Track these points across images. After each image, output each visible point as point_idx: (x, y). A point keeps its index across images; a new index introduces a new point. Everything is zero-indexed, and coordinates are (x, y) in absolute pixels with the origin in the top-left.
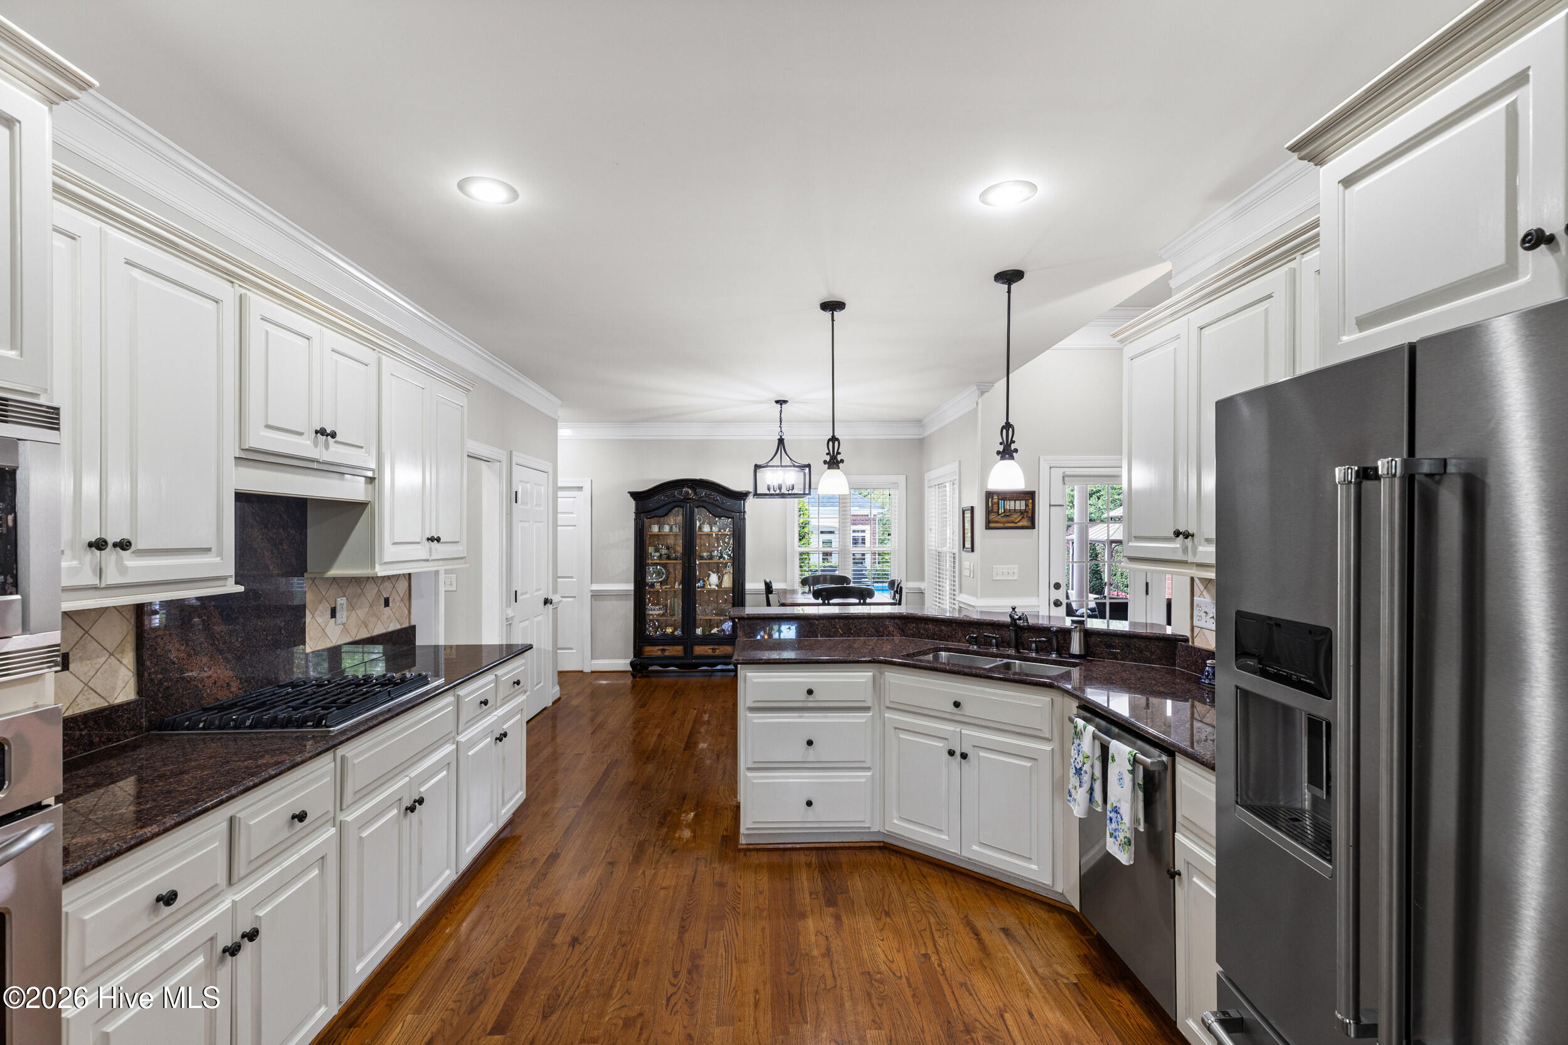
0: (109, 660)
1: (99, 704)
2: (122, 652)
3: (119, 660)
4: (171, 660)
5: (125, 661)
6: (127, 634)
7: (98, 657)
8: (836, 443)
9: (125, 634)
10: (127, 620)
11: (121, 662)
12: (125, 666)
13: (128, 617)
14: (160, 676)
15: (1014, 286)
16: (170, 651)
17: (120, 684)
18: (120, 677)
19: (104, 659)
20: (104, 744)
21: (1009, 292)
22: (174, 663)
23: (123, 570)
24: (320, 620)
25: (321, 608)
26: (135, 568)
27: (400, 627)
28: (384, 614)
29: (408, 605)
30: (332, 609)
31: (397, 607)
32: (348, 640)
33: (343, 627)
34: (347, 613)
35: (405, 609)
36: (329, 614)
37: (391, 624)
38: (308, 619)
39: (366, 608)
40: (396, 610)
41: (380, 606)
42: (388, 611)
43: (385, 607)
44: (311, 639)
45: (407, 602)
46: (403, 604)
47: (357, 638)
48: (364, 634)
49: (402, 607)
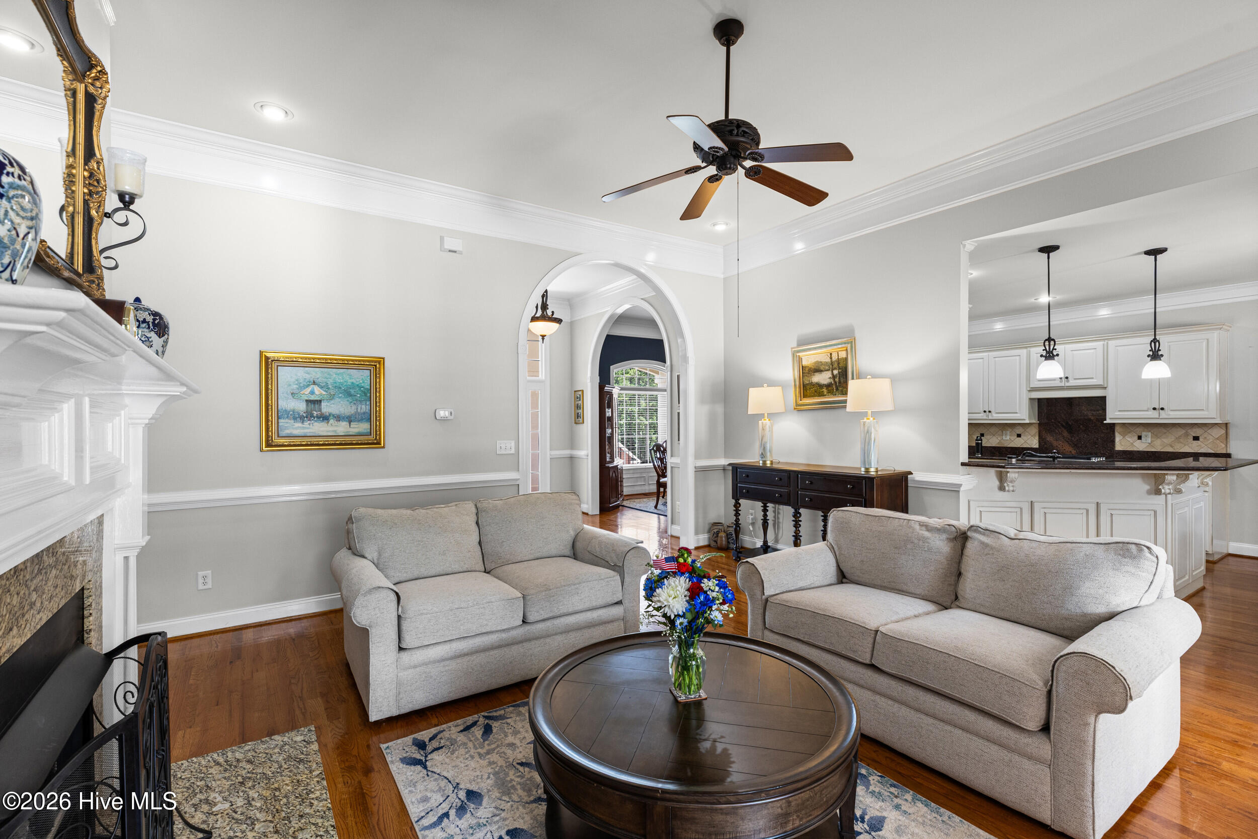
0: (1031, 437)
1: (1028, 446)
2: (1035, 436)
4: (1047, 440)
6: (1036, 432)
7: (1028, 435)
8: (1157, 343)
11: (1034, 438)
13: (1037, 428)
14: (1043, 443)
15: (1051, 254)
16: (1047, 438)
17: (1034, 443)
18: (1034, 441)
21: (1048, 258)
23: (993, 416)
24: (1129, 439)
25: (1130, 435)
26: (995, 416)
27: (1213, 452)
28: (1192, 443)
29: (1225, 442)
30: (1139, 436)
31: (1210, 442)
32: (1153, 450)
33: (1148, 444)
34: (1152, 439)
35: (1221, 444)
36: (1136, 438)
37: (1202, 449)
38: (1118, 437)
39: (1171, 439)
40: (1208, 443)
41: (1187, 439)
42: (1198, 442)
43: (1193, 440)
44: (1122, 445)
45: (1223, 440)
46: (1218, 441)
47: (1162, 451)
48: (1169, 449)
49: (1216, 443)
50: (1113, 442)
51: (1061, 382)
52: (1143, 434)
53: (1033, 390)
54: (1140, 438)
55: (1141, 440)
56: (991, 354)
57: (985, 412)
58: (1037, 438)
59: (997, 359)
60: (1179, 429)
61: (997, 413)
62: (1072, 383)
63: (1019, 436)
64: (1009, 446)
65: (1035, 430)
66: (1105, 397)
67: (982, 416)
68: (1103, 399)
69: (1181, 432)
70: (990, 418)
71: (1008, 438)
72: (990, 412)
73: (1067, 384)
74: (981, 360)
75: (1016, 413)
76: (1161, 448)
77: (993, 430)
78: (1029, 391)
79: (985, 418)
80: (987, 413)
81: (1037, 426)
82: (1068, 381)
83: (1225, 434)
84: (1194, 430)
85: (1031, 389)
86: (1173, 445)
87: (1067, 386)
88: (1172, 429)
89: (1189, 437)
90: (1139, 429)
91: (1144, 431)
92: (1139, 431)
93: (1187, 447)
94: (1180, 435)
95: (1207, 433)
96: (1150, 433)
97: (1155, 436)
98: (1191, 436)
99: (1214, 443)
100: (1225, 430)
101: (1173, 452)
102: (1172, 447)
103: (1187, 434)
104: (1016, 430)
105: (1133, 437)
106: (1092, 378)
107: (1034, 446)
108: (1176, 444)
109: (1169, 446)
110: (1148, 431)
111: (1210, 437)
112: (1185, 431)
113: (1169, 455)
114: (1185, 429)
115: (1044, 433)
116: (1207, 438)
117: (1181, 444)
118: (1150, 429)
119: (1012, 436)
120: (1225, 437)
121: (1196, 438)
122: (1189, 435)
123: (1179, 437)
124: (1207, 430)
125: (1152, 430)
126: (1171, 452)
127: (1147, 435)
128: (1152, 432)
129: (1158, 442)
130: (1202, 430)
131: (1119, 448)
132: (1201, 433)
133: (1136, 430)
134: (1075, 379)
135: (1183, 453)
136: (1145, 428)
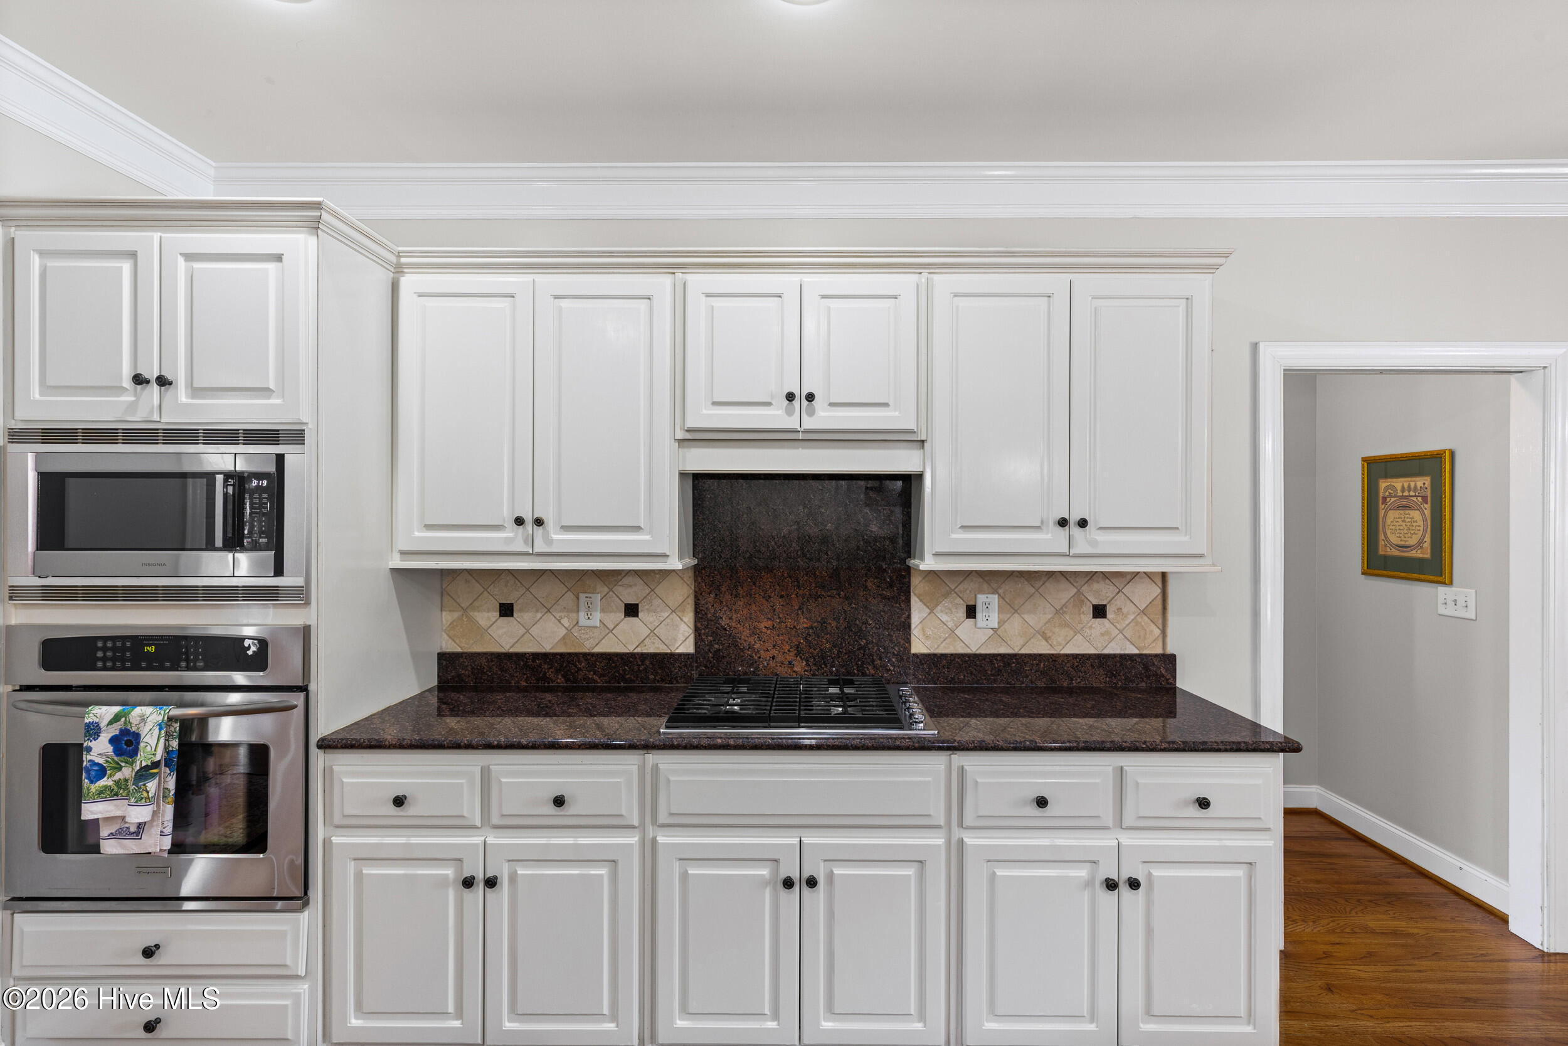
0: (671, 616)
1: (662, 649)
2: (683, 611)
3: (679, 617)
4: (722, 626)
5: (686, 619)
6: (688, 597)
7: (662, 611)
9: (686, 596)
10: (688, 585)
11: (681, 620)
12: (685, 622)
13: (688, 583)
14: (710, 638)
16: (721, 618)
17: (681, 638)
18: (681, 632)
19: (666, 614)
20: (658, 681)
22: (725, 629)
23: (549, 541)
24: (945, 618)
25: (946, 603)
26: (561, 540)
27: (1136, 651)
28: (1091, 627)
29: (1160, 621)
30: (968, 607)
31: (1129, 621)
32: (1003, 650)
33: (992, 632)
34: (1001, 616)
35: (1153, 627)
36: (962, 612)
37: (1111, 644)
38: (918, 613)
39: (1045, 614)
40: (1125, 625)
41: (1082, 615)
42: (1103, 624)
43: (1094, 617)
44: (927, 637)
45: (1157, 617)
46: (1145, 618)
47: (1023, 651)
48: (1040, 647)
49: (1143, 624)
50: (906, 626)
51: (790, 413)
52: (981, 599)
53: (696, 438)
54: (971, 612)
55: (974, 617)
56: (542, 279)
57: (519, 521)
58: (689, 617)
59: (564, 303)
60: (1064, 584)
61: (566, 528)
62: (823, 418)
63: (632, 610)
64: (597, 650)
65: (682, 593)
66: (920, 476)
67: (496, 540)
68: (910, 483)
69: (1066, 593)
70: (540, 547)
71: (597, 617)
72: (539, 522)
73: (809, 423)
74: (503, 304)
75: (637, 529)
76: (1021, 641)
77: (542, 591)
78: (682, 442)
79: (520, 546)
80: (529, 525)
81: (689, 577)
82: (811, 413)
83: (1160, 597)
84: (1095, 586)
85: (688, 436)
86: (1049, 634)
87: (806, 432)
88: (1047, 584)
89: (1084, 609)
90: (968, 586)
91: (981, 592)
92: (968, 592)
93: (1079, 637)
94: (1064, 601)
95: (1123, 595)
96: (994, 599)
97: (1009, 607)
98: (1088, 603)
99: (1137, 623)
100: (1160, 585)
101: (1053, 655)
102: (1046, 639)
103: (1079, 599)
104: (620, 589)
105: (954, 610)
106: (886, 405)
107: (681, 650)
108: (1057, 630)
109: (1041, 638)
110: (989, 593)
111: (1128, 608)
112: (1076, 590)
113: (1042, 665)
114: (1075, 584)
115: (710, 599)
116: (1123, 610)
117: (1067, 629)
118: (995, 586)
119: (603, 610)
120: (1160, 607)
121: (1099, 612)
122: (1083, 601)
123: (1062, 608)
124: (1122, 586)
125: (1000, 591)
126: (1049, 655)
127: (989, 604)
128: (999, 595)
129: (1015, 625)
130: (1112, 588)
131: (919, 646)
132: (1109, 599)
133: (961, 587)
134: (831, 405)
135: (1075, 656)
136: (985, 586)
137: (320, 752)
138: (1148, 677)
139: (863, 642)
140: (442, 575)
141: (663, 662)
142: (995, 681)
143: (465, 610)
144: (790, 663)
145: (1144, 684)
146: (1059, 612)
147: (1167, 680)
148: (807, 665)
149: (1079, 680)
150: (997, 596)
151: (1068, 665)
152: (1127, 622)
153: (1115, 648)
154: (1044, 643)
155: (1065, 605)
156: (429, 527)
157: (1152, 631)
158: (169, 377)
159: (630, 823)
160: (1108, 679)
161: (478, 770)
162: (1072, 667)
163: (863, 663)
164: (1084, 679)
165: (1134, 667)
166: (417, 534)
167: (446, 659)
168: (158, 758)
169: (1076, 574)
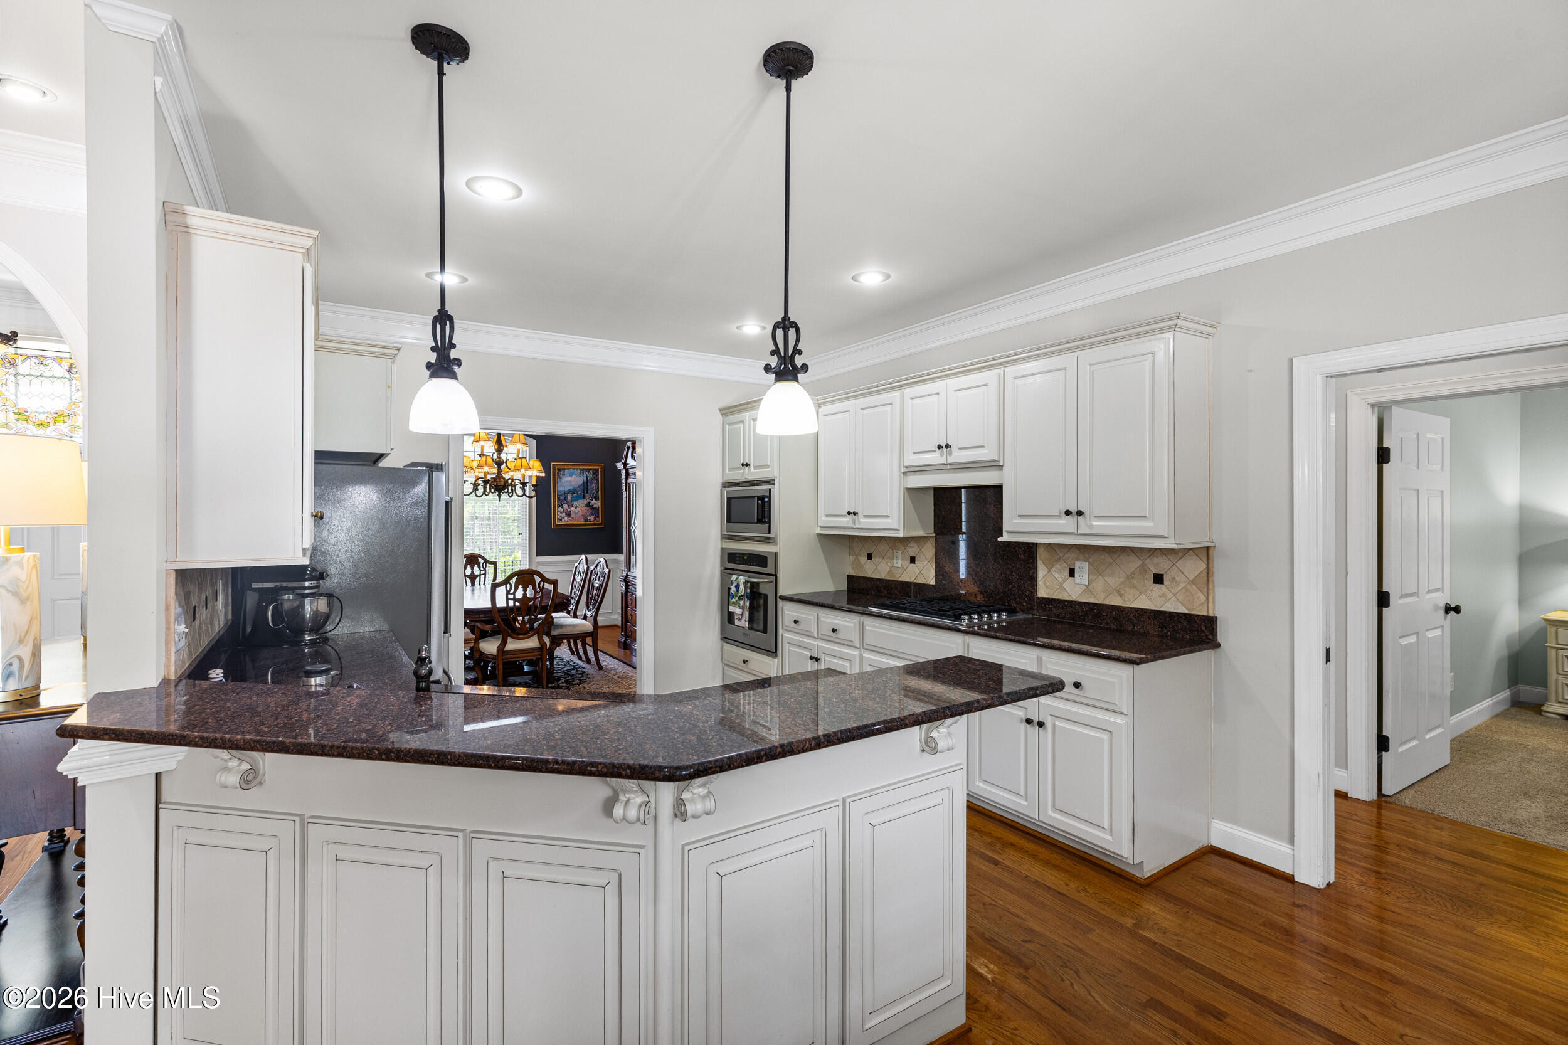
0: (927, 564)
1: (923, 581)
2: (931, 560)
4: (945, 571)
5: (933, 566)
6: (934, 554)
7: (924, 561)
9: (932, 551)
10: (934, 548)
11: (931, 565)
12: (933, 568)
13: (934, 546)
14: (941, 577)
16: (944, 567)
17: (931, 576)
18: (931, 572)
22: (947, 573)
23: (859, 522)
24: (1057, 576)
25: (1058, 566)
26: (863, 522)
27: (1186, 611)
28: (1152, 589)
29: (1206, 590)
30: (1070, 569)
31: (1181, 588)
32: (1092, 600)
33: (1085, 587)
34: (1091, 577)
35: (1200, 594)
36: (1067, 572)
37: (1167, 603)
38: (1042, 572)
39: (1119, 577)
40: (1177, 591)
41: (1145, 581)
42: (1161, 588)
43: (1154, 583)
44: (1047, 587)
45: (1203, 586)
46: (1194, 587)
47: (1105, 603)
48: (1116, 601)
49: (1192, 591)
50: (1033, 579)
51: (941, 455)
52: (1078, 565)
53: (909, 471)
54: (1072, 573)
55: (1074, 576)
56: (857, 401)
57: (849, 512)
58: (933, 563)
59: (864, 411)
60: (1133, 558)
61: (866, 516)
63: (913, 559)
64: (900, 579)
65: (931, 549)
66: (1002, 486)
67: (846, 521)
69: (1134, 563)
70: (858, 525)
71: (900, 563)
72: (855, 512)
73: (951, 460)
74: (847, 415)
75: (888, 517)
76: (1104, 595)
77: (883, 547)
78: (905, 473)
79: (851, 525)
80: (853, 514)
81: (934, 543)
82: (950, 454)
83: (1205, 571)
84: (1156, 560)
85: (906, 470)
86: (1123, 592)
87: (951, 464)
88: (1121, 557)
89: (1147, 576)
90: (1071, 555)
91: (1078, 560)
92: (1070, 559)
93: (1143, 596)
94: (1133, 569)
95: (1176, 568)
96: (1086, 565)
97: (1095, 571)
98: (1150, 573)
99: (1187, 590)
100: (1206, 562)
101: (1121, 607)
102: (1121, 595)
103: (1143, 569)
104: (909, 548)
105: (1062, 570)
106: (983, 447)
107: (931, 583)
108: (1127, 589)
109: (1116, 594)
110: (1083, 561)
111: (1180, 578)
112: (1141, 562)
113: (1114, 613)
114: (1141, 558)
115: (941, 556)
116: (1177, 579)
117: (1135, 590)
118: (1087, 556)
119: (902, 560)
120: (1206, 578)
121: (1158, 579)
122: (1146, 570)
123: (1131, 575)
124: (1176, 561)
125: (1091, 560)
126: (1119, 606)
127: (1083, 568)
128: (1089, 563)
129: (1099, 584)
130: (1168, 562)
131: (1042, 592)
132: (1165, 570)
133: (1066, 556)
134: (960, 449)
135: (1137, 610)
136: (1081, 557)
137: (780, 600)
138: (1191, 631)
139: (1010, 587)
140: (849, 539)
141: (921, 587)
142: (1084, 620)
143: (856, 555)
144: (976, 595)
145: (1188, 637)
146: (1130, 577)
147: (1207, 636)
148: (983, 597)
149: (1139, 627)
150: (1087, 563)
151: (1132, 615)
152: (1179, 589)
153: (1169, 607)
154: (1119, 598)
155: (1133, 573)
156: (827, 516)
157: (1199, 597)
158: (749, 463)
159: (855, 645)
160: (1160, 629)
161: (816, 614)
162: (1134, 616)
163: (1010, 599)
164: (1142, 627)
165: (1180, 622)
166: (823, 519)
167: (851, 579)
168: (743, 594)
169: (1141, 549)
